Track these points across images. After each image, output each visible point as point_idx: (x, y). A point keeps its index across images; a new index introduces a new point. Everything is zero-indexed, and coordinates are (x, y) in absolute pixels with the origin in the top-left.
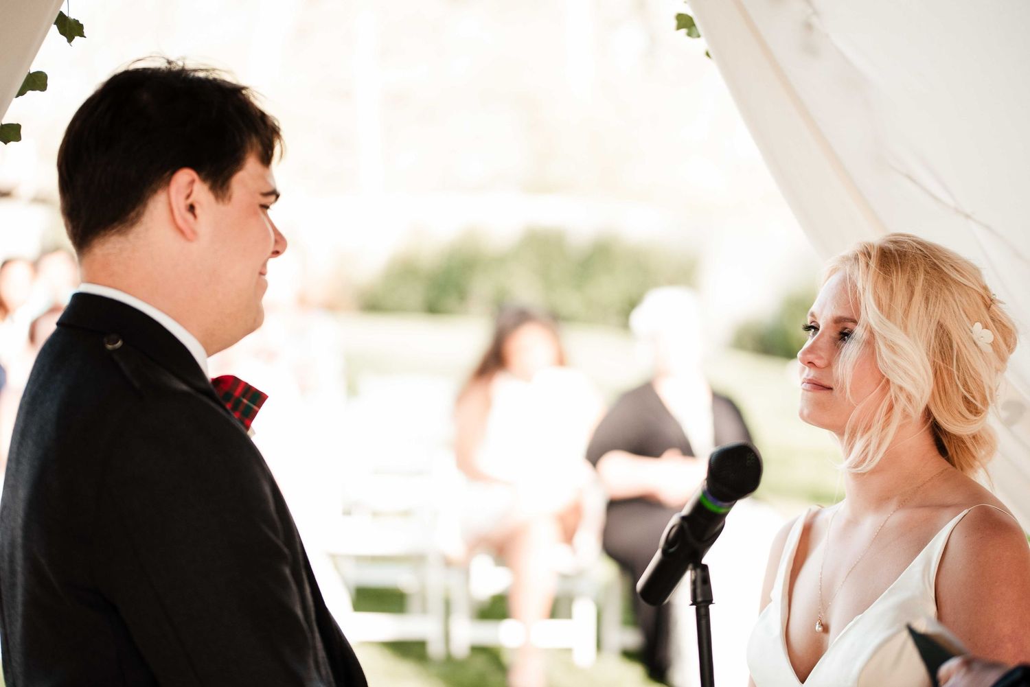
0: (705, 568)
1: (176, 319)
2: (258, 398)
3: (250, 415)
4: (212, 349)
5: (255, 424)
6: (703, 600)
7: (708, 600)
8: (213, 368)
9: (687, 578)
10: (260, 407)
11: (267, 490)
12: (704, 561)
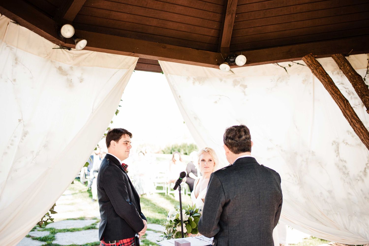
1: (117, 157)
6: (180, 190)
8: (122, 162)
9: (178, 187)
12: (180, 185)
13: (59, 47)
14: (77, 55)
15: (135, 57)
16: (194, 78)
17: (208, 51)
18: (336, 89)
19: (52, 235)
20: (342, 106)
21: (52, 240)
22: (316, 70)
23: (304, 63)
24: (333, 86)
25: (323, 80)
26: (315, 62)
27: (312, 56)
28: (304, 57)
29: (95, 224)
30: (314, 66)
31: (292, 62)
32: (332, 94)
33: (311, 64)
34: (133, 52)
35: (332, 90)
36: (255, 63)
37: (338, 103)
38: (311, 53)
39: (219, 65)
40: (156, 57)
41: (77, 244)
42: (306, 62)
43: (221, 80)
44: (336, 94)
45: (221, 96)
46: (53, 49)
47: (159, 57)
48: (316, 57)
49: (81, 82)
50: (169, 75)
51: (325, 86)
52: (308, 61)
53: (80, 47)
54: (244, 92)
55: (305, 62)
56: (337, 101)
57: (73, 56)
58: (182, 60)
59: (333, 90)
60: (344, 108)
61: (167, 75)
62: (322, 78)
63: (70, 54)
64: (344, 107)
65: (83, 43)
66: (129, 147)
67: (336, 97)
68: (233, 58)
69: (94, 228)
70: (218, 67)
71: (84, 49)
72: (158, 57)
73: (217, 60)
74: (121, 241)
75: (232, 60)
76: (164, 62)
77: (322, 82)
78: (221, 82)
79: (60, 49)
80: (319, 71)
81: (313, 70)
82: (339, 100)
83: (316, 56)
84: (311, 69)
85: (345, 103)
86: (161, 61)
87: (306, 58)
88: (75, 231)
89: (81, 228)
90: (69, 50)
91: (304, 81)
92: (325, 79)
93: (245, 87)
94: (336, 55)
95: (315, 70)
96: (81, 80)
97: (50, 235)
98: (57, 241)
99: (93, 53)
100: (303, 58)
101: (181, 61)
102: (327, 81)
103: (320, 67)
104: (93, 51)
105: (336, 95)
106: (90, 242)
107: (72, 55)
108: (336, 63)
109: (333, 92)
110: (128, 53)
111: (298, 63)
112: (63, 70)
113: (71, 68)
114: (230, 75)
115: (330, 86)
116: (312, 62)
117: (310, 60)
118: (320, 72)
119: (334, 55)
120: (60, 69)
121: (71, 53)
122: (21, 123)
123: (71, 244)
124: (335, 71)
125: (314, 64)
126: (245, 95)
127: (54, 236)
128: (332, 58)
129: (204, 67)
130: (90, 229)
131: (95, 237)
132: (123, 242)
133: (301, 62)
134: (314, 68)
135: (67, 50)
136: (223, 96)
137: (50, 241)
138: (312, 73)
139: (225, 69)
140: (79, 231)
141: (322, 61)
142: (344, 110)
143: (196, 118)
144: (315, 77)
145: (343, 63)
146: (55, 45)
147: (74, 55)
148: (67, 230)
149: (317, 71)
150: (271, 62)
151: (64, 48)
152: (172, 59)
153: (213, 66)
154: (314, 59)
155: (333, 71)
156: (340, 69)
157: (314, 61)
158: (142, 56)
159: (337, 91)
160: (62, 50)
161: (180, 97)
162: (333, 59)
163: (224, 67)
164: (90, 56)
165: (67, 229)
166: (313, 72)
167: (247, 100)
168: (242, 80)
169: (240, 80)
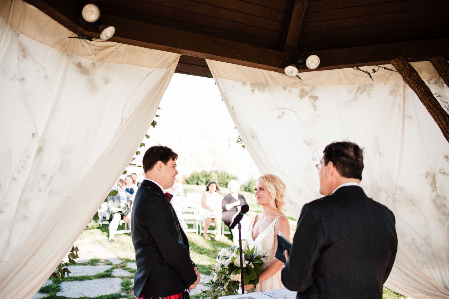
0: (240, 223)
1: (159, 184)
2: (172, 196)
3: (171, 199)
4: (164, 189)
5: (171, 200)
6: (240, 228)
7: (241, 229)
8: (165, 191)
9: (237, 225)
10: (172, 197)
11: (172, 210)
12: (240, 222)
13: (77, 36)
14: (100, 48)
15: (176, 54)
16: (251, 84)
17: (269, 50)
18: (435, 102)
19: (56, 285)
20: (442, 124)
21: (55, 291)
22: (410, 76)
23: (393, 68)
24: (431, 98)
25: (419, 90)
26: (407, 67)
27: (404, 59)
28: (393, 60)
29: (111, 270)
30: (406, 71)
31: (377, 67)
32: (429, 108)
33: (402, 69)
34: (175, 47)
35: (430, 103)
36: (330, 67)
37: (438, 120)
38: (403, 55)
39: (284, 68)
40: (203, 54)
41: (88, 297)
42: (396, 66)
43: (284, 88)
44: (435, 108)
45: (285, 109)
46: (69, 38)
47: (208, 55)
48: (410, 60)
50: (219, 78)
51: (420, 98)
52: (399, 65)
53: (106, 36)
55: (394, 66)
56: (436, 117)
57: (94, 49)
59: (432, 103)
60: (446, 126)
62: (417, 88)
63: (91, 46)
64: (445, 124)
65: (109, 31)
67: (435, 112)
68: (301, 60)
69: (109, 276)
70: (281, 70)
71: (110, 40)
72: (206, 54)
73: (280, 61)
75: (300, 62)
76: (214, 61)
77: (416, 93)
78: (284, 90)
79: (78, 39)
80: (414, 78)
81: (405, 76)
82: (439, 116)
83: (410, 58)
84: (403, 75)
85: (446, 119)
86: (209, 60)
87: (396, 62)
88: (85, 280)
89: (92, 276)
90: (91, 40)
91: (392, 92)
92: (421, 89)
93: (316, 98)
94: (435, 58)
95: (407, 77)
96: (106, 81)
97: (53, 284)
98: (63, 293)
99: (122, 46)
100: (392, 62)
101: (235, 60)
102: (423, 91)
103: (415, 73)
104: (121, 44)
105: (435, 110)
106: (105, 294)
107: (93, 47)
108: (434, 68)
109: (431, 105)
110: (168, 47)
111: (385, 68)
112: (83, 67)
113: (94, 64)
114: (295, 83)
115: (427, 98)
116: (405, 66)
117: (402, 64)
118: (414, 80)
119: (433, 58)
120: (79, 65)
121: (93, 45)
123: (82, 296)
124: (432, 80)
125: (407, 69)
126: (315, 109)
127: (58, 286)
128: (430, 62)
129: (264, 71)
130: (105, 277)
131: (111, 288)
133: (390, 66)
134: (407, 74)
135: (88, 41)
136: (288, 109)
137: (53, 292)
138: (404, 81)
139: (292, 72)
140: (90, 279)
141: (417, 65)
142: (445, 129)
143: (253, 137)
144: (407, 85)
145: (444, 68)
146: (72, 32)
147: (96, 48)
148: (74, 279)
149: (411, 78)
150: (350, 65)
151: (84, 37)
152: (224, 58)
153: (276, 68)
154: (406, 63)
155: (430, 79)
156: (440, 76)
157: (407, 65)
158: (186, 53)
159: (437, 105)
160: (80, 41)
161: (233, 108)
162: (430, 64)
163: (291, 70)
164: (118, 49)
165: (75, 277)
166: (405, 79)
167: (318, 116)
168: (312, 89)
169: (308, 90)
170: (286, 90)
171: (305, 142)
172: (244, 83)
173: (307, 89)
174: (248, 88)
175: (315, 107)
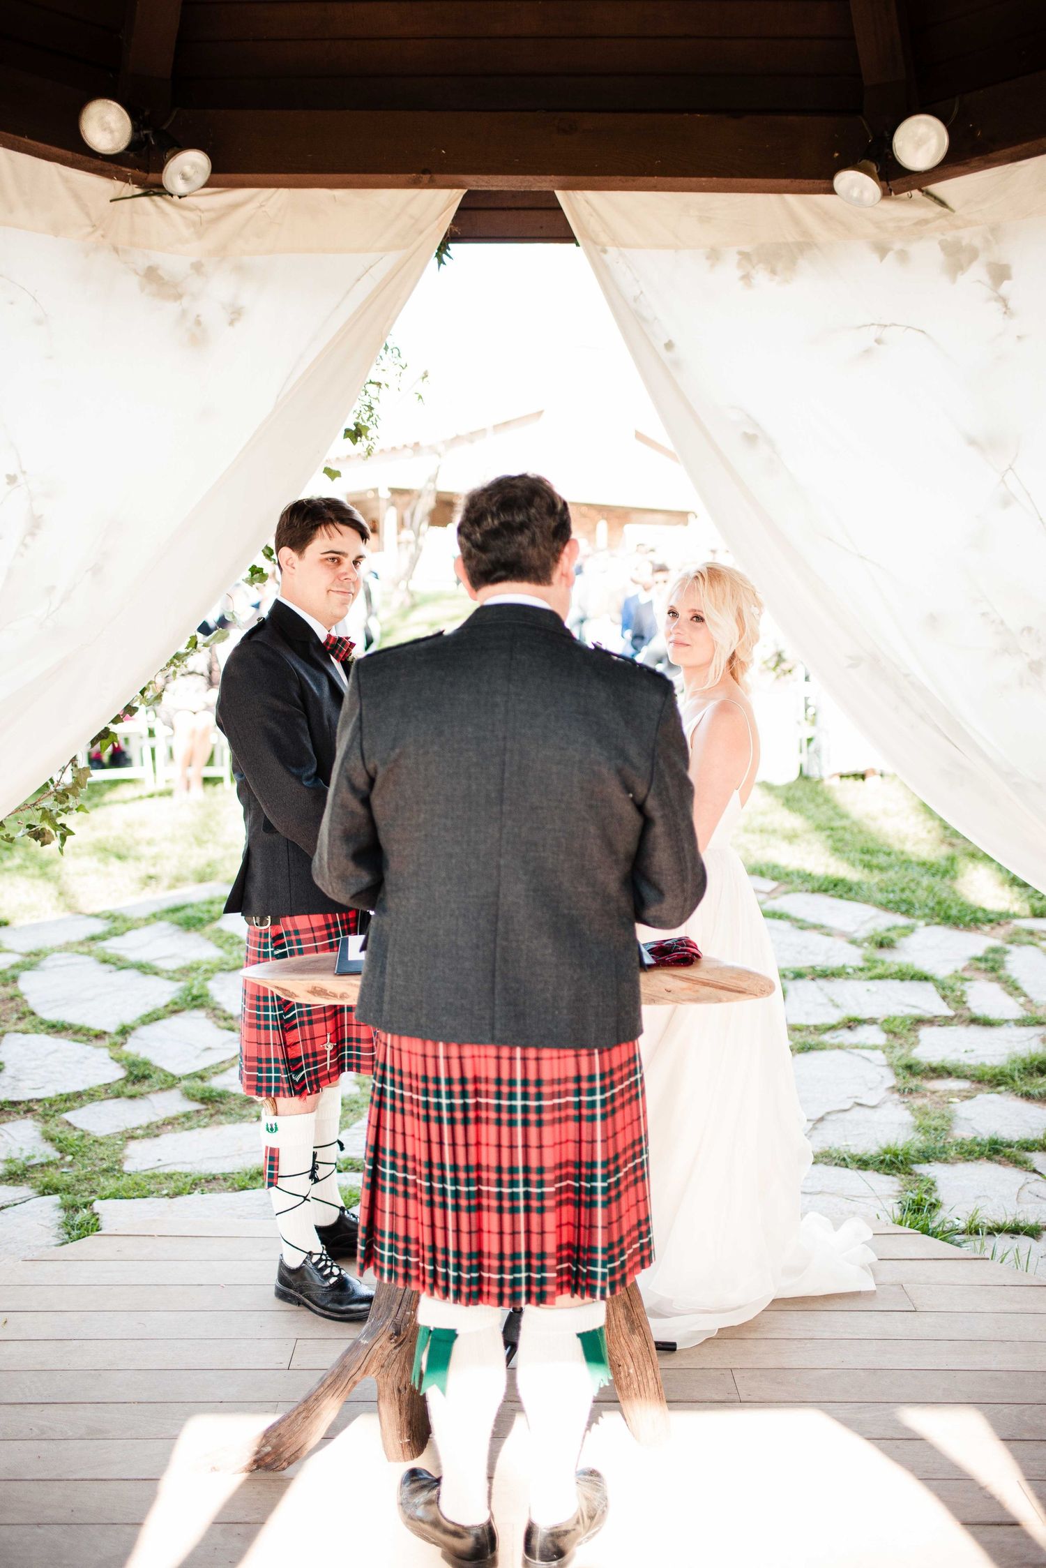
13: (139, 191)
14: (212, 215)
16: (740, 253)
17: (790, 118)
34: (424, 172)
39: (833, 179)
40: (530, 178)
43: (882, 250)
45: (886, 326)
46: (111, 201)
49: (231, 323)
53: (188, 179)
54: (1004, 301)
57: (197, 219)
58: (653, 175)
61: (605, 251)
63: (186, 214)
66: (346, 574)
73: (837, 155)
74: (288, 919)
76: (590, 195)
78: (882, 257)
79: (144, 200)
86: (570, 192)
93: (1004, 273)
96: (236, 314)
99: (275, 197)
101: (651, 180)
104: (272, 190)
107: (192, 215)
110: (405, 177)
112: (163, 279)
113: (197, 267)
114: (926, 221)
120: (151, 274)
121: (190, 210)
122: (19, 486)
126: (1007, 310)
129: (789, 198)
132: (294, 925)
136: (895, 325)
139: (860, 194)
143: (751, 439)
146: (119, 184)
147: (202, 215)
151: (154, 189)
153: (819, 183)
160: (152, 201)
161: (669, 346)
163: (853, 185)
164: (263, 209)
167: (1018, 337)
168: (990, 238)
169: (978, 242)
170: (890, 256)
171: (972, 442)
172: (714, 255)
173: (969, 236)
174: (730, 269)
175: (1006, 306)
